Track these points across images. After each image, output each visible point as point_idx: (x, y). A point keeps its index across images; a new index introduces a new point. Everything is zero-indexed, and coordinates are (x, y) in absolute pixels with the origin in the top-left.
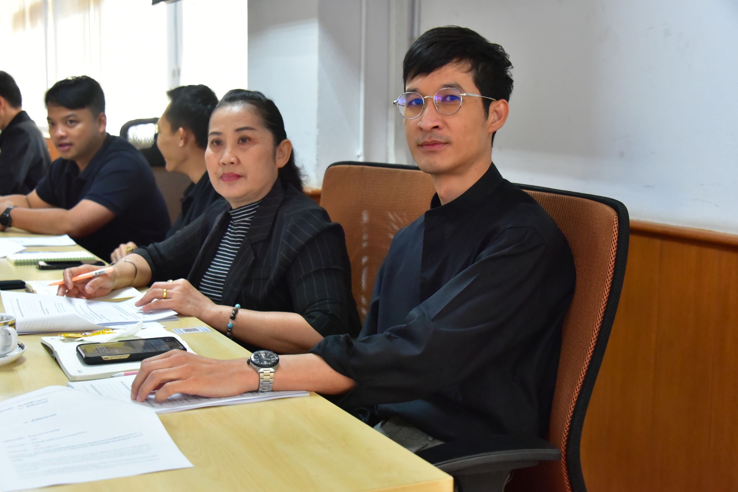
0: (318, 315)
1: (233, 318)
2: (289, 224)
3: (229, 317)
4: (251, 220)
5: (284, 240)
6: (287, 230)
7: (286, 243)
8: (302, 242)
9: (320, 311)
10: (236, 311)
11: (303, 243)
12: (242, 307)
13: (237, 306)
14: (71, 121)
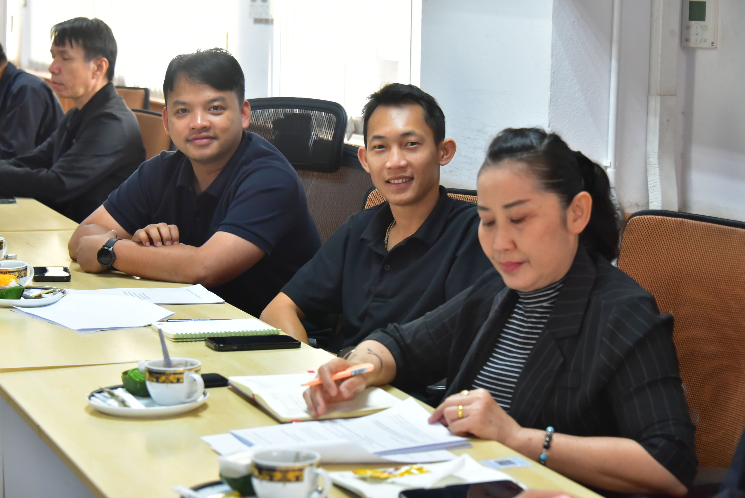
0: (661, 443)
1: (547, 447)
2: (610, 317)
3: (541, 446)
4: (552, 305)
5: (604, 339)
6: (609, 325)
7: (607, 342)
8: (630, 343)
9: (662, 436)
10: (550, 437)
11: (631, 345)
12: (556, 430)
13: (550, 429)
14: (216, 108)
